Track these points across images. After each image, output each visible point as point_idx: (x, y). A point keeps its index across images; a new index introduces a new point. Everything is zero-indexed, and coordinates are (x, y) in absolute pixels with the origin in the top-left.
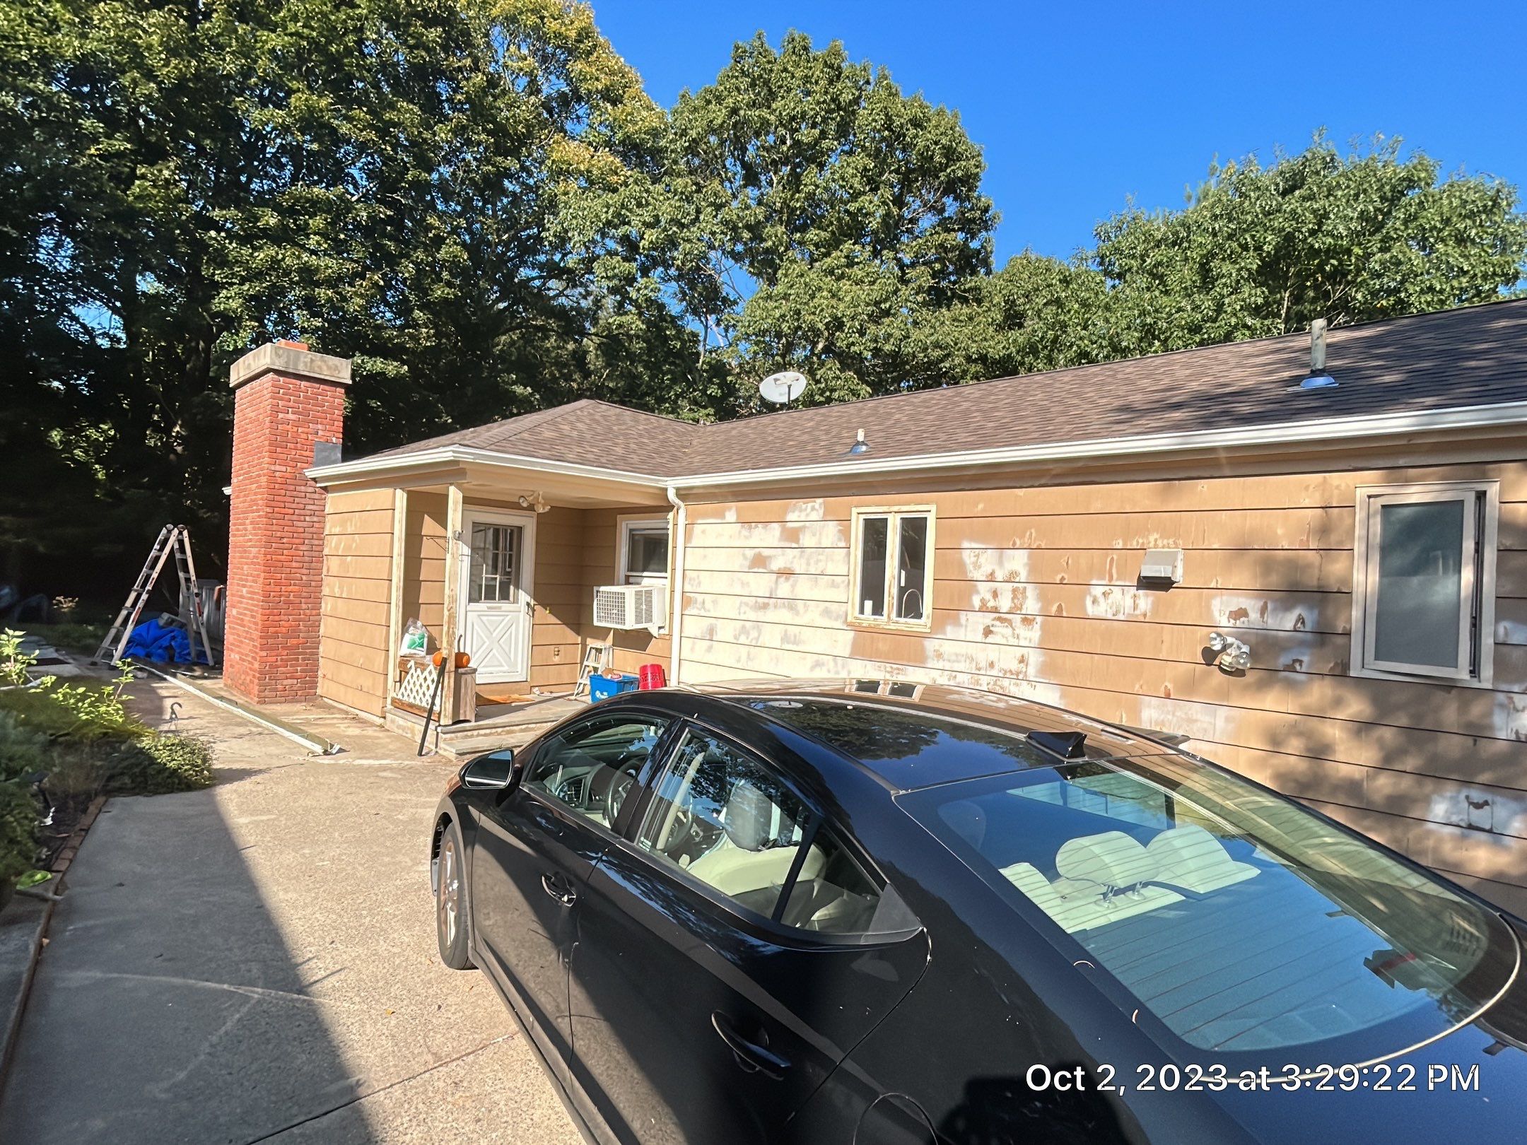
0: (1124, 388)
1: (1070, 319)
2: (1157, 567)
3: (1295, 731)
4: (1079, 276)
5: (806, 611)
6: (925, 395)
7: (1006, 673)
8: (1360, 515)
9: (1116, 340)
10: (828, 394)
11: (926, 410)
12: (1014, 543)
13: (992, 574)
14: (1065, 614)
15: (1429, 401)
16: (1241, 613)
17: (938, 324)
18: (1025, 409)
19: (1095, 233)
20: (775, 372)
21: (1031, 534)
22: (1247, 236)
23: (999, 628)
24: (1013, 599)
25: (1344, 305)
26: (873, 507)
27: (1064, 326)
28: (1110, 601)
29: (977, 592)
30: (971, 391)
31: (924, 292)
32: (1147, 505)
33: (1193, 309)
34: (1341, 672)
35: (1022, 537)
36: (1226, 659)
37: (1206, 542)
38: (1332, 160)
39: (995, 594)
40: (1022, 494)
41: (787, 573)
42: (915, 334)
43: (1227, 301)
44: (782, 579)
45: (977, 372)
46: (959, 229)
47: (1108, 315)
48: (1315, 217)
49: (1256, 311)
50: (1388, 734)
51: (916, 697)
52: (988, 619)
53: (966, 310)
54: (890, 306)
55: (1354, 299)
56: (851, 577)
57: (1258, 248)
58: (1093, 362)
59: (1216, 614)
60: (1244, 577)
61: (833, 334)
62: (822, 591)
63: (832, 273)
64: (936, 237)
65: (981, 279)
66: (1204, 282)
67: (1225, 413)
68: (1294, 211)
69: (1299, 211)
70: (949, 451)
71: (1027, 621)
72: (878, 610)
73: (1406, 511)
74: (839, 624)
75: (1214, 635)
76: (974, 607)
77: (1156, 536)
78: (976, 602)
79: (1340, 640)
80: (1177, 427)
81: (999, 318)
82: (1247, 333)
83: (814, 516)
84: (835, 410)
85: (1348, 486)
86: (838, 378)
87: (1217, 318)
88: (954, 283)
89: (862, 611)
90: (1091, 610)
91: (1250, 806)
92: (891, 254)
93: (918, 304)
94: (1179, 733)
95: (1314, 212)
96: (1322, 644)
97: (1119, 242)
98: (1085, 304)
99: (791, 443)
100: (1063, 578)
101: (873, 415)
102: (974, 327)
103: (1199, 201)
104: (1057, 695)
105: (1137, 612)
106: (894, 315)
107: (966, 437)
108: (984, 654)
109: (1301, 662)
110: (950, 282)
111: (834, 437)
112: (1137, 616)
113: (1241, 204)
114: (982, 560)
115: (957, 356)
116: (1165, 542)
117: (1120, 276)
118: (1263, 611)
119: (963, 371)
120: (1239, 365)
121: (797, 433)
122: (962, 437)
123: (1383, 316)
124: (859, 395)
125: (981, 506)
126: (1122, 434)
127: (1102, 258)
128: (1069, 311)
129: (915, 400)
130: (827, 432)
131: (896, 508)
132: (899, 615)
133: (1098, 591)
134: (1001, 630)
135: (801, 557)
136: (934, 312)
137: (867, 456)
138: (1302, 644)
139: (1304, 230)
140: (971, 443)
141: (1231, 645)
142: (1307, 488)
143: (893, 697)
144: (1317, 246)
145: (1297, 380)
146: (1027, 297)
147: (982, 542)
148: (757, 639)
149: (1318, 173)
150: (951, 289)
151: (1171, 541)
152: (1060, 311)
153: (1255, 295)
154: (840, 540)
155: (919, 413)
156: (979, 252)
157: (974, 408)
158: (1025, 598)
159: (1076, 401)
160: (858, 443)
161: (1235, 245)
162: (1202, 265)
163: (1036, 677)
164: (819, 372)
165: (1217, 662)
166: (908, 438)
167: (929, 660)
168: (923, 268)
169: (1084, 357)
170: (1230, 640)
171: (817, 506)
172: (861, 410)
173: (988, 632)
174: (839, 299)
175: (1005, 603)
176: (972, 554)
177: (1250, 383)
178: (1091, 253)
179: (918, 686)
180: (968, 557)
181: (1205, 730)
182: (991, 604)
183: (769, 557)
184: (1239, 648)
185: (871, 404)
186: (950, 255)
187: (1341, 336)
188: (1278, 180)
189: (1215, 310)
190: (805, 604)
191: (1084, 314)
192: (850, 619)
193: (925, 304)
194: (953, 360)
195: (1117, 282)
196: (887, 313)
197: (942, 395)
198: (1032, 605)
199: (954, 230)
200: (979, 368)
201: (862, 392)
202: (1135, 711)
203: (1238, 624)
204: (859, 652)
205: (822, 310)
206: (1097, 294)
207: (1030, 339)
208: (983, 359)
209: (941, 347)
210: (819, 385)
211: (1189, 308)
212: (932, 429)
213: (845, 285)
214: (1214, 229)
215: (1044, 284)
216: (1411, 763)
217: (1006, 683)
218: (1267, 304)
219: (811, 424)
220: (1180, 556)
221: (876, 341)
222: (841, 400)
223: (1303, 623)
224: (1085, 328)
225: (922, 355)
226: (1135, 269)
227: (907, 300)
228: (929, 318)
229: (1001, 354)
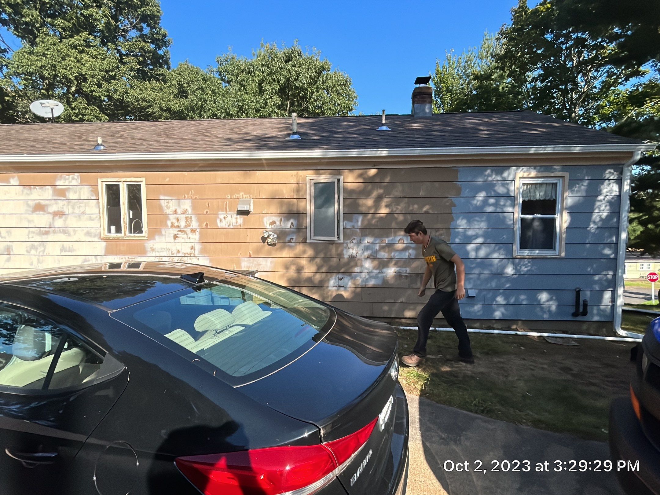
0: (228, 131)
1: (208, 98)
2: (243, 206)
3: (292, 263)
4: (210, 78)
5: (75, 234)
6: (138, 124)
7: (186, 254)
8: (308, 186)
9: (228, 110)
10: (81, 116)
11: (137, 131)
12: (185, 197)
13: (175, 211)
14: (209, 227)
15: (325, 147)
16: (274, 223)
17: (143, 89)
18: (186, 136)
19: (216, 60)
20: (42, 99)
21: (192, 192)
22: (274, 76)
23: (181, 235)
24: (186, 222)
25: (306, 109)
26: (112, 178)
27: (205, 101)
28: (227, 221)
29: (169, 219)
30: (161, 124)
31: (135, 71)
32: (238, 180)
33: (256, 102)
34: (304, 242)
35: (188, 194)
36: (269, 240)
37: (261, 196)
38: (300, 53)
39: (178, 220)
40: (186, 174)
41: (59, 214)
42: (131, 92)
43: (268, 101)
44: (57, 217)
45: (167, 116)
46: (151, 42)
47: (224, 98)
48: (296, 74)
49: (279, 107)
50: (318, 260)
51: (141, 268)
52: (175, 231)
53: (158, 84)
54: (115, 74)
55: (309, 108)
56: (101, 215)
57: (278, 82)
58: (218, 118)
59: (265, 223)
60: (274, 209)
61: (81, 84)
62: (85, 222)
63: (75, 47)
64: (138, 43)
65: (163, 70)
66: (260, 92)
67: (265, 145)
68: (289, 70)
69: (291, 70)
70: (149, 152)
71: (193, 231)
72: (118, 230)
73: (321, 185)
74: (96, 239)
75: (265, 232)
76: (168, 226)
77: (242, 193)
78: (169, 224)
79: (304, 230)
80: (248, 149)
81: (176, 91)
82: (276, 115)
83: (74, 182)
84: (85, 126)
85: (304, 175)
86: (87, 109)
87: (265, 107)
88: (151, 70)
89: (109, 231)
90: (220, 225)
91: (278, 293)
92: (113, 46)
93: (132, 77)
94: (255, 270)
95: (296, 72)
96: (299, 232)
97: (227, 67)
98: (214, 92)
99: (55, 141)
100: (207, 212)
101: (108, 131)
102: (163, 94)
103: (258, 57)
104: (208, 261)
105: (237, 224)
106: (118, 80)
107: (158, 146)
108: (174, 247)
109: (293, 239)
110: (149, 69)
111: (84, 140)
112: (237, 226)
113: (272, 62)
114: (170, 204)
115: (155, 107)
116: (246, 196)
117: (228, 82)
118: (281, 221)
119: (160, 115)
120: (271, 127)
121: (59, 136)
122: (156, 146)
123: (316, 115)
124: (101, 120)
125: (167, 179)
126: (227, 150)
127: (220, 72)
128: (207, 94)
129: (132, 126)
130: (79, 137)
131: (124, 180)
132: (131, 232)
133: (222, 217)
134: (182, 236)
135: (68, 205)
136: (141, 82)
137: (104, 152)
138: (293, 233)
139: (293, 78)
140: (160, 149)
141: (271, 235)
142: (292, 176)
143: (129, 269)
144: (297, 85)
145: (288, 135)
146: (188, 84)
147: (170, 197)
148: (44, 251)
149: (296, 57)
150: (150, 72)
151: (248, 196)
152: (203, 93)
153: (277, 100)
154: (93, 196)
155: (134, 132)
156: (163, 57)
157: (162, 133)
158: (191, 221)
159: (209, 135)
160: (98, 145)
161: (270, 78)
162: (259, 84)
163: (199, 255)
164: (73, 104)
165: (266, 242)
166: (128, 144)
167: (148, 252)
168: (133, 58)
169: (214, 116)
170: (270, 233)
171: (76, 177)
172: (101, 127)
173: (176, 237)
174: (82, 64)
175: (182, 224)
176: (165, 202)
177: (274, 134)
178: (215, 69)
179: (143, 263)
180: (163, 203)
181: (264, 267)
182: (176, 224)
183: (47, 205)
184: (273, 236)
185: (106, 125)
186: (148, 55)
187: (302, 121)
188: (284, 56)
189: (264, 104)
190: (74, 230)
191: (214, 96)
192: (102, 236)
193: (135, 77)
194: (153, 109)
195: (227, 85)
196: (114, 78)
197: (147, 125)
198: (194, 224)
199: (148, 42)
200: (168, 114)
201: (103, 119)
202: (239, 264)
203: (273, 227)
204: (108, 252)
205: (72, 68)
206: (219, 88)
207: (190, 104)
208: (168, 110)
209: (146, 101)
210: (74, 111)
211: (255, 101)
212: (141, 141)
213: (85, 57)
214: (262, 70)
215: (196, 79)
216: (324, 270)
217: (186, 259)
218: (282, 104)
219: (69, 132)
220: (252, 202)
221: (108, 92)
222: (90, 121)
223: (293, 225)
224: (215, 103)
225: (136, 103)
226: (234, 80)
227: (125, 73)
228: (139, 85)
229: (178, 109)
